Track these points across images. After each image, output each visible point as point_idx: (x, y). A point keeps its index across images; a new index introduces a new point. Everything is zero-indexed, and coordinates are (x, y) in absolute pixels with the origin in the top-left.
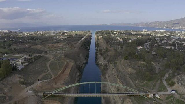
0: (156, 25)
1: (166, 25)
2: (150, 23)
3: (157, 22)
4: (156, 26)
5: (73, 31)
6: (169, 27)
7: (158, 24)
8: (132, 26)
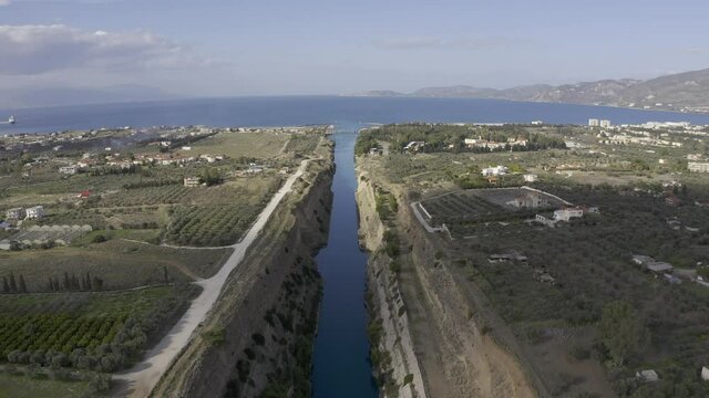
0: (603, 94)
1: (650, 97)
2: (579, 89)
3: (609, 81)
4: (608, 99)
5: (242, 130)
6: (665, 105)
7: (615, 91)
8: (502, 98)
